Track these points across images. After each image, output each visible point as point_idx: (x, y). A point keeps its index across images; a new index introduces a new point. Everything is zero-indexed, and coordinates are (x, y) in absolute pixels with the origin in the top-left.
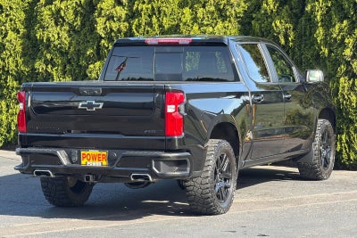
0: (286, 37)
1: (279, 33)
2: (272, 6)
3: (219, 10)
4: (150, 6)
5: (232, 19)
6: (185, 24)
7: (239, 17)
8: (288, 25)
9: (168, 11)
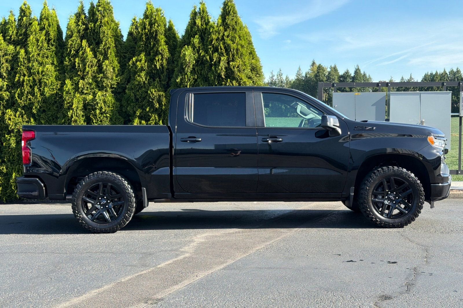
0: (159, 102)
1: (153, 99)
2: (144, 79)
3: (96, 82)
4: (31, 78)
5: (108, 89)
6: (67, 93)
7: (114, 88)
8: (161, 93)
9: (49, 82)
